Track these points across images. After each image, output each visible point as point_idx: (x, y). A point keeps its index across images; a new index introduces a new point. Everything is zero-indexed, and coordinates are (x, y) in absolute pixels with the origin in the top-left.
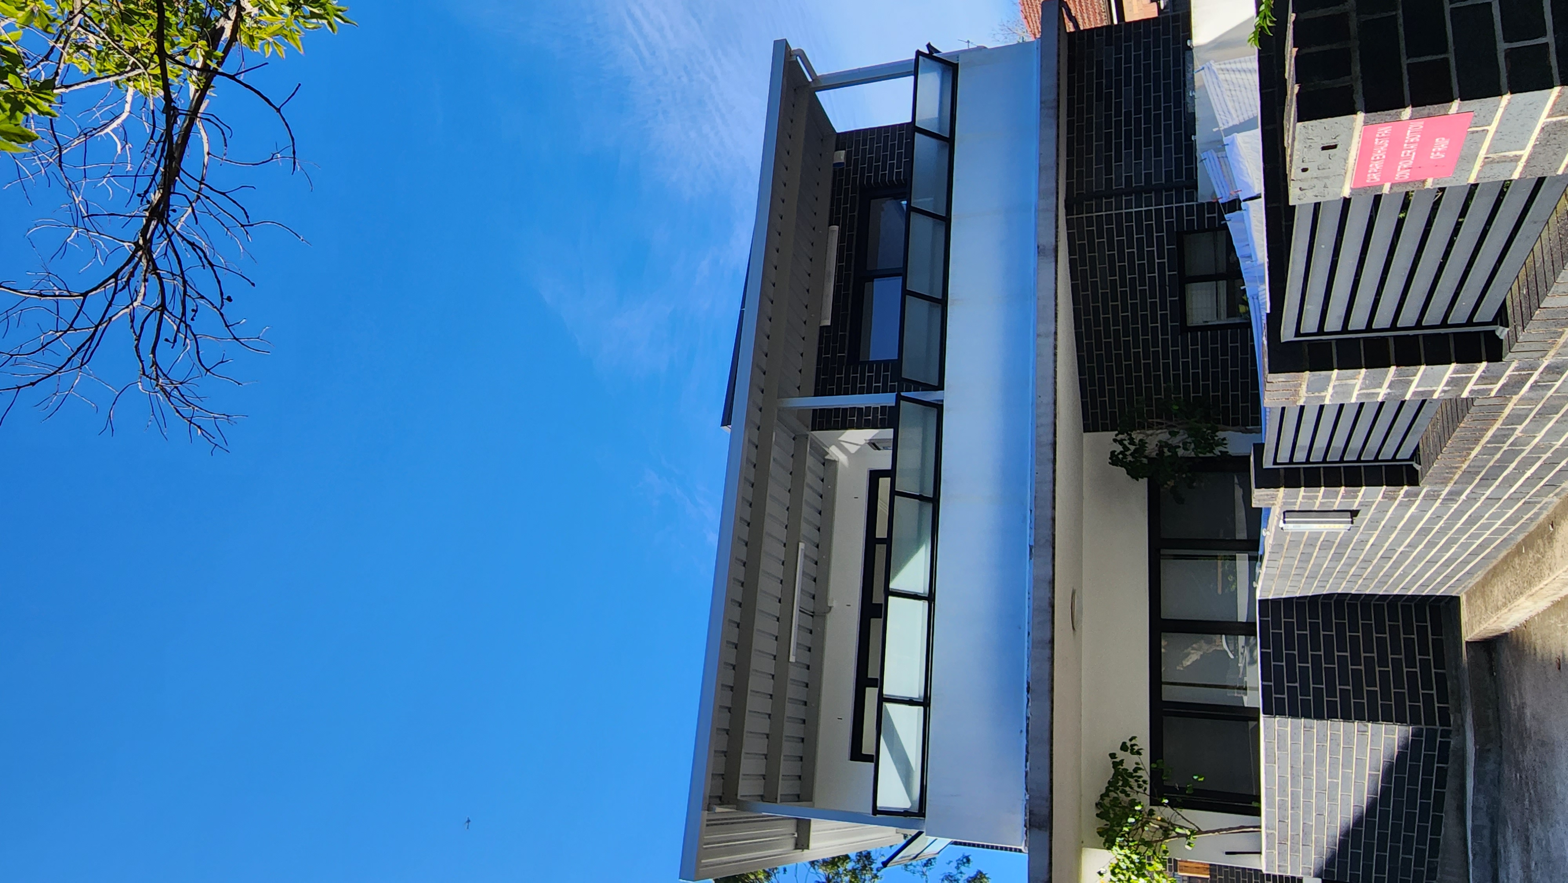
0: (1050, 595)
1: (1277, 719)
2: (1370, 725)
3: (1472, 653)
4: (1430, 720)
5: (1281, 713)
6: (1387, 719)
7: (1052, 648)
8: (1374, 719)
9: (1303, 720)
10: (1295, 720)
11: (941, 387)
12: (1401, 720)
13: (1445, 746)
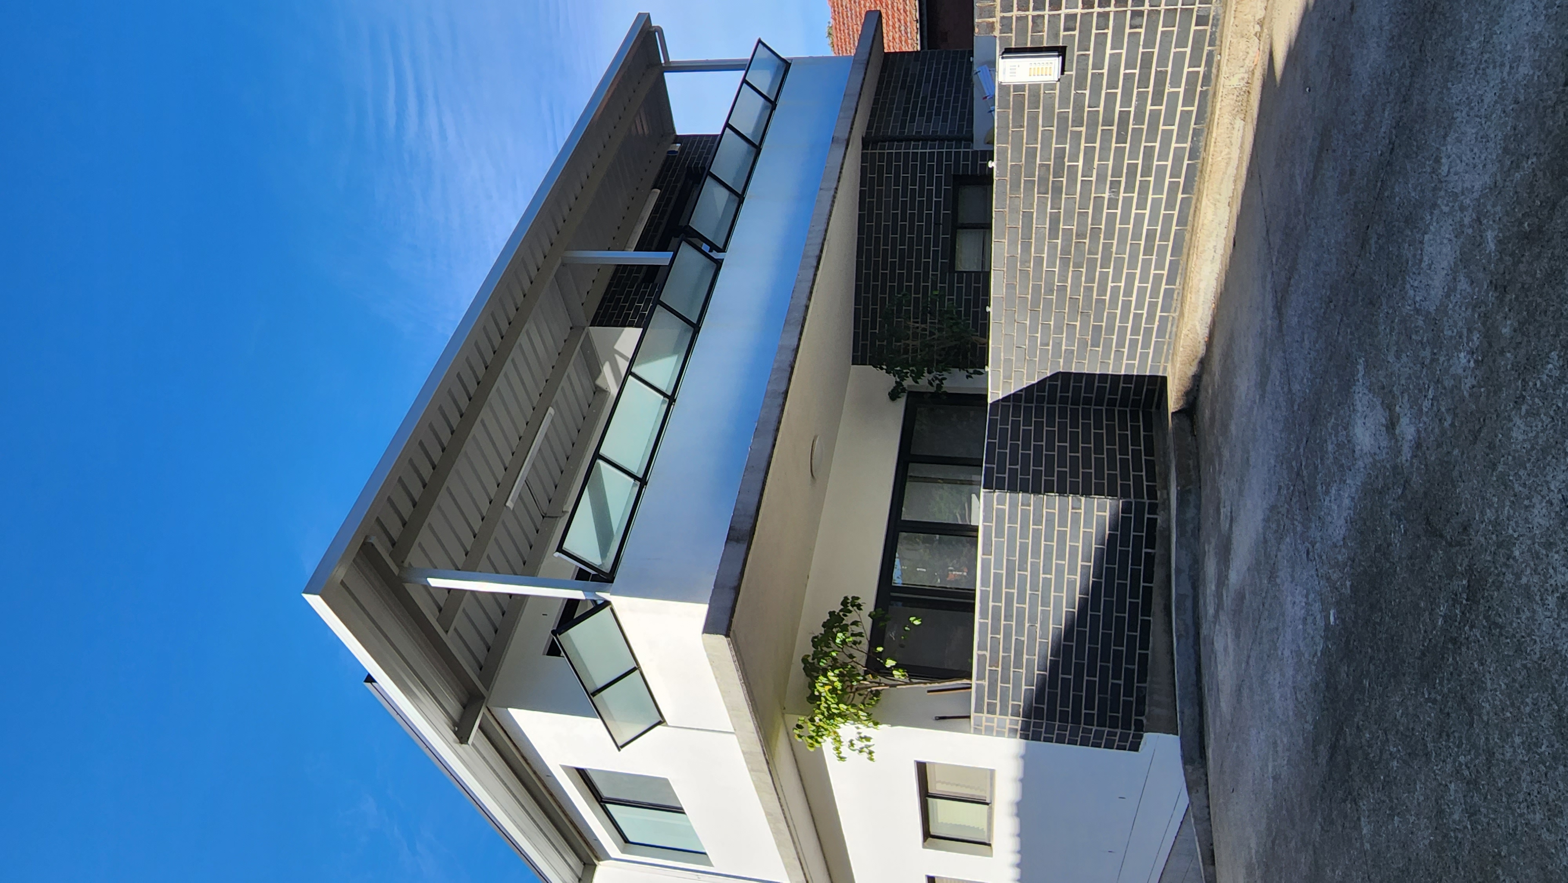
0: (791, 359)
1: (997, 493)
2: (1083, 499)
3: (1176, 421)
4: (1138, 494)
5: (1000, 487)
6: (1100, 492)
7: (785, 398)
8: (1087, 493)
9: (1020, 495)
10: (1013, 495)
11: (723, 250)
12: (1112, 493)
13: (1152, 522)
